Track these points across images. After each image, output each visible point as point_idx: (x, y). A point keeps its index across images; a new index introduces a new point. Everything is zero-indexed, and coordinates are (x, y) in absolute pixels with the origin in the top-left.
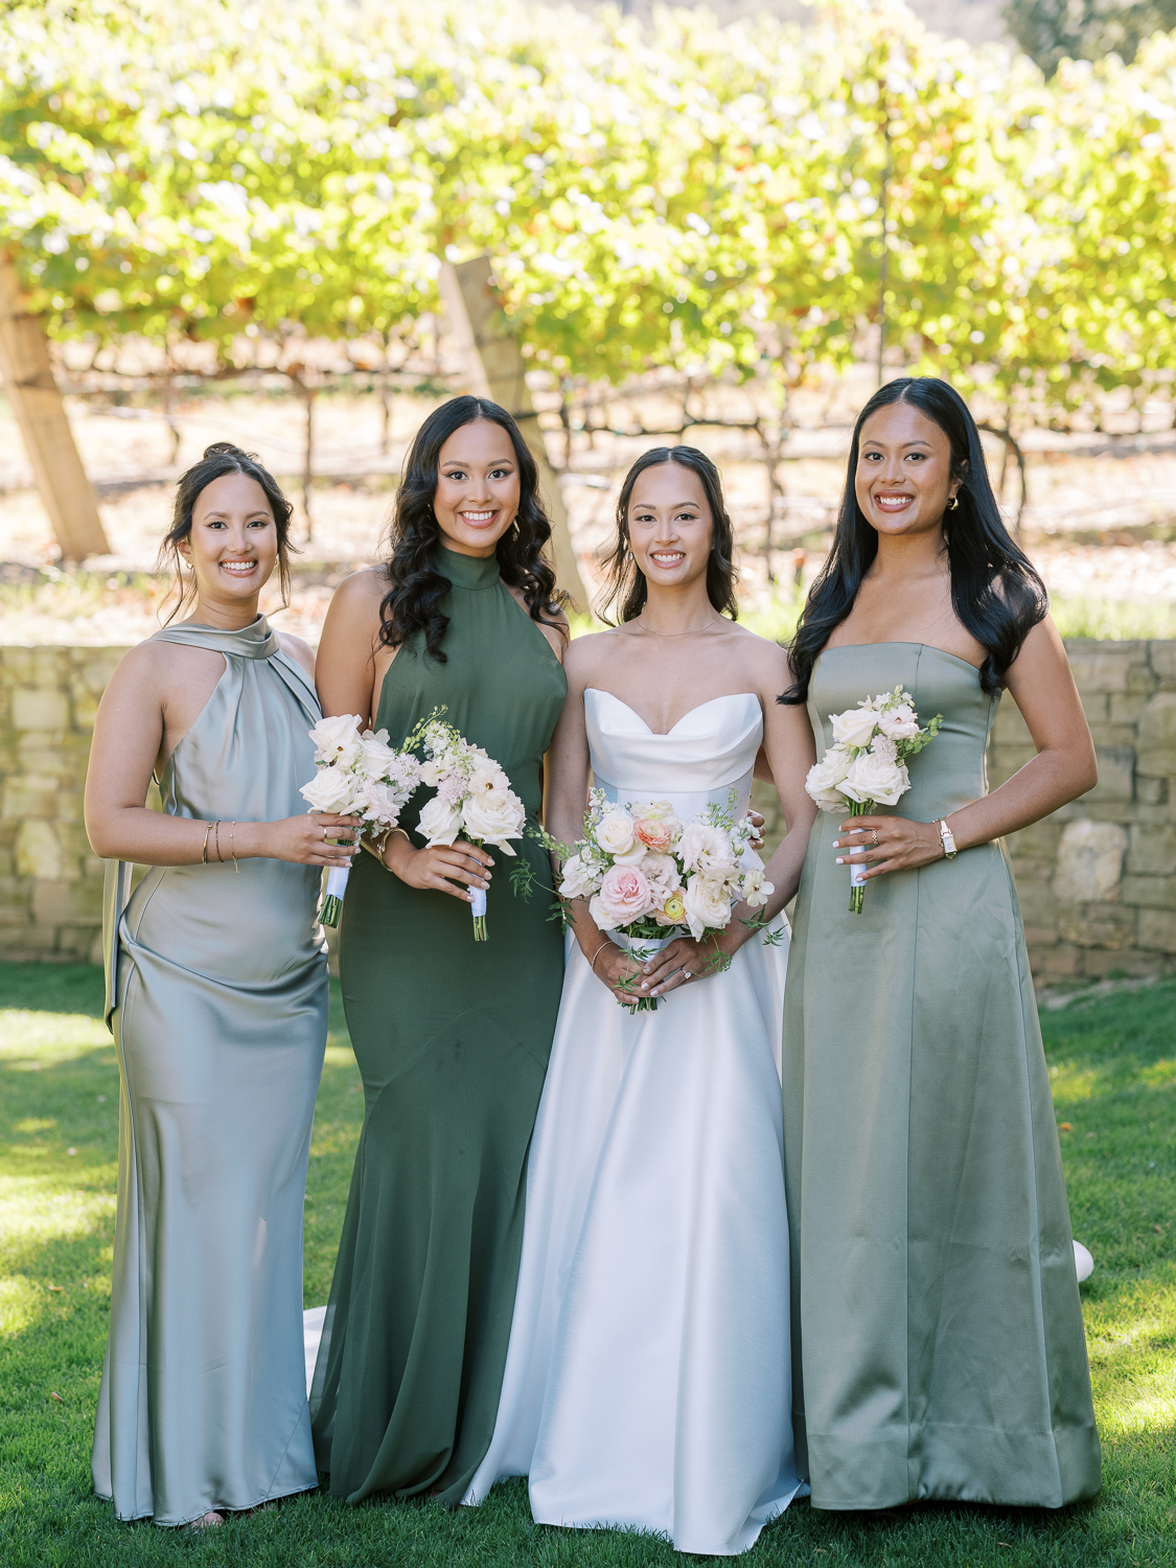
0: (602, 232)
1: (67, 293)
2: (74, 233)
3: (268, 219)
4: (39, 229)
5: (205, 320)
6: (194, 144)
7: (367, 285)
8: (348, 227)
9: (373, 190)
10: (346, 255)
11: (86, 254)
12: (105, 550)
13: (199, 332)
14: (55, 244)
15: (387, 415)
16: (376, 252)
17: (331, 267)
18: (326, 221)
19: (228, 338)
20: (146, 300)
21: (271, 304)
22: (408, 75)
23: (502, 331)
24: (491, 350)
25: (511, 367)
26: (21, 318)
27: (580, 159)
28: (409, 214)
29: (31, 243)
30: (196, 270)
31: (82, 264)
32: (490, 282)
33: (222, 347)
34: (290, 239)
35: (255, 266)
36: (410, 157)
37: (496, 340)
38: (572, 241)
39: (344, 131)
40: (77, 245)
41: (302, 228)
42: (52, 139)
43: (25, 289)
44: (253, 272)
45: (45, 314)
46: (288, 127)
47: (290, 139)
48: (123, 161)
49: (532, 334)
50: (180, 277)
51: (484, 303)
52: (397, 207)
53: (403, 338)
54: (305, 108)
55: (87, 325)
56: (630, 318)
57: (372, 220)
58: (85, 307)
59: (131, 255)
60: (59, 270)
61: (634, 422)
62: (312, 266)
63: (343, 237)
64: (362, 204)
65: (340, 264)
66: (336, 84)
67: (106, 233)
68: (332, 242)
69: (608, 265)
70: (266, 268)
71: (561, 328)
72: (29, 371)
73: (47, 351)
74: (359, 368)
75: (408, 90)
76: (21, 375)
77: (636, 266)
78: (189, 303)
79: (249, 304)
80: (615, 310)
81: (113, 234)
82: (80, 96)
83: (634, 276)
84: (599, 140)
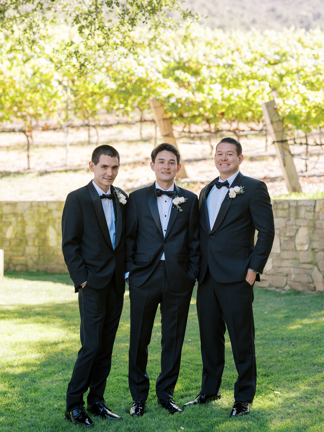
0: (305, 93)
1: (177, 113)
2: (178, 97)
3: (227, 92)
4: (169, 97)
5: (211, 118)
6: (216, 74)
7: (253, 108)
8: (248, 94)
9: (254, 84)
10: (247, 100)
11: (181, 103)
12: (186, 177)
13: (210, 121)
14: (173, 100)
15: (267, 141)
16: (255, 100)
17: (244, 104)
18: (242, 92)
19: (217, 123)
20: (196, 113)
21: (228, 114)
22: (278, 54)
23: (277, 119)
24: (275, 125)
25: (280, 129)
26: (165, 119)
27: (309, 74)
28: (263, 90)
29: (167, 101)
30: (208, 106)
31: (179, 105)
32: (275, 107)
33: (216, 125)
34: (232, 97)
35: (224, 104)
36: (273, 75)
37: (277, 122)
38: (297, 96)
39: (254, 69)
40: (178, 100)
41: (236, 94)
42: (180, 74)
43: (166, 112)
44: (223, 106)
45: (171, 118)
46: (241, 69)
47: (241, 72)
48: (199, 79)
49: (285, 120)
50: (204, 108)
51: (273, 112)
52: (260, 88)
53: (263, 122)
54: (245, 63)
55: (182, 120)
56: (314, 115)
57: (254, 92)
58: (181, 116)
59: (192, 103)
60: (174, 107)
61: (314, 142)
62: (239, 104)
63: (246, 97)
64: (251, 88)
65: (246, 103)
66: (258, 57)
67: (186, 97)
68: (244, 98)
69: (307, 102)
70: (227, 105)
71: (294, 118)
72: (167, 132)
73: (172, 127)
74: (252, 130)
75: (277, 57)
76: (165, 134)
77: (314, 101)
78: (207, 114)
79: (223, 114)
80: (309, 114)
81: (188, 98)
82: (193, 63)
83: (314, 104)
84: (314, 69)
